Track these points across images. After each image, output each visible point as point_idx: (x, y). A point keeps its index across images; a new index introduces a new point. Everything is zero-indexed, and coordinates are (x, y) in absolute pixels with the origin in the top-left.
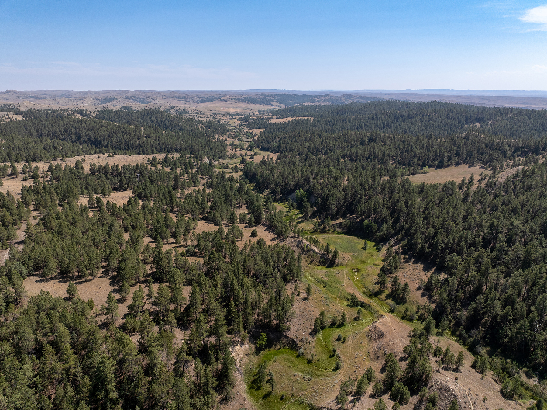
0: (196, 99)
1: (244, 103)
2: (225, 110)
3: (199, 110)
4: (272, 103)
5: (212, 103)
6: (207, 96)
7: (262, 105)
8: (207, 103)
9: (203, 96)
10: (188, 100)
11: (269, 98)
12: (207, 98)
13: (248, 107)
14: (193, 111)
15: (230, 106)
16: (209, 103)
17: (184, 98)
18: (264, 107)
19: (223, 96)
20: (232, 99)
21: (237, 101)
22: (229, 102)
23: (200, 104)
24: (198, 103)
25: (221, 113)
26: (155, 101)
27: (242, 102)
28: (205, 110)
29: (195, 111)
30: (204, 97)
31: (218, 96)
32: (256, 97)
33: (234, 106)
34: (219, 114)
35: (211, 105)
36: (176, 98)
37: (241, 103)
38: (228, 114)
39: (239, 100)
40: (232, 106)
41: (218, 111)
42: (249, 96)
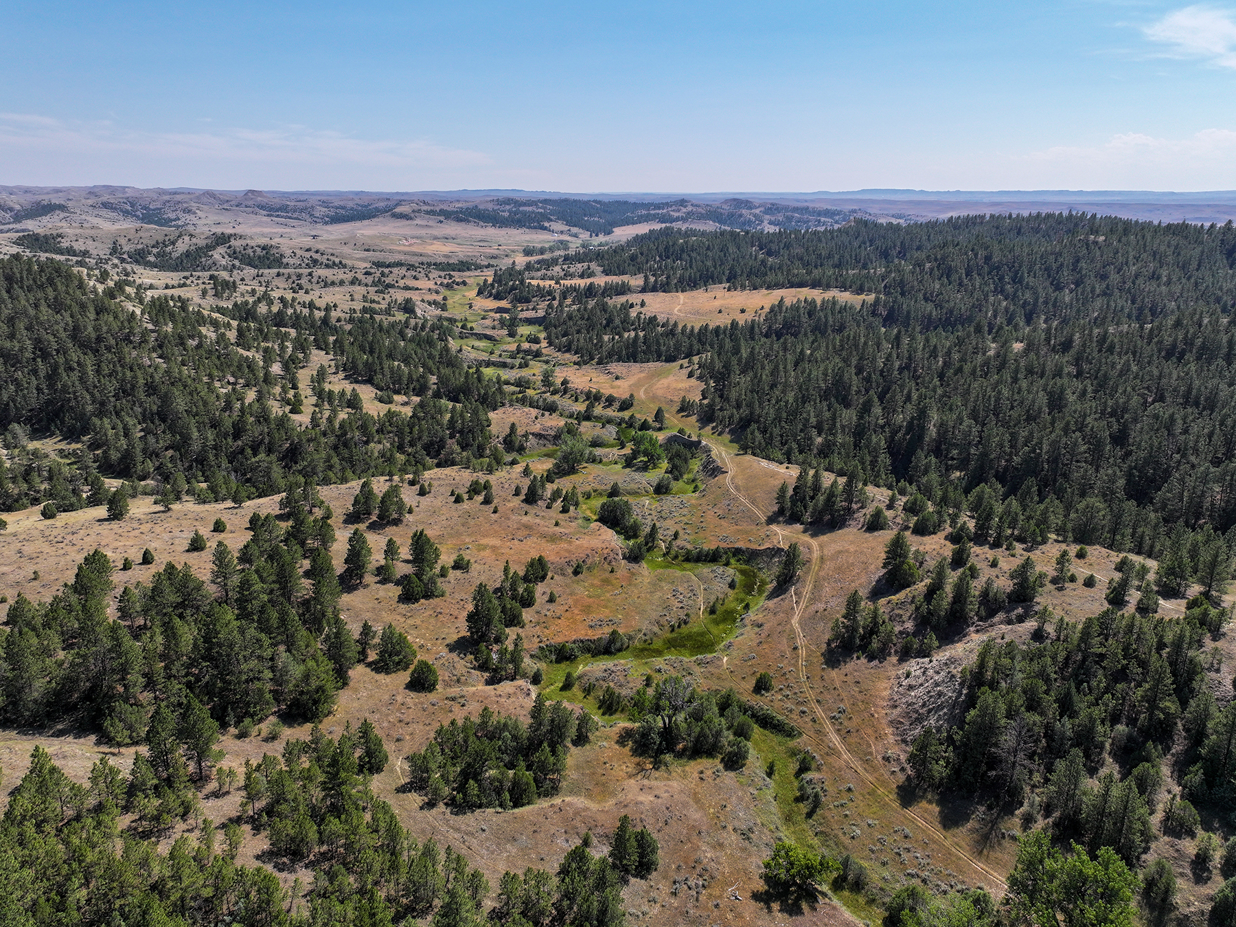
0: (320, 211)
1: (463, 224)
2: (415, 249)
3: (321, 247)
4: (546, 224)
5: (366, 222)
6: (350, 204)
7: (521, 231)
8: (353, 224)
9: (342, 203)
10: (295, 216)
11: (530, 209)
12: (352, 209)
13: (479, 238)
14: (299, 252)
15: (423, 232)
16: (358, 224)
17: (284, 208)
18: (527, 237)
19: (397, 205)
20: (428, 213)
21: (442, 218)
22: (418, 221)
23: (330, 228)
24: (326, 223)
25: (402, 258)
26: (192, 217)
27: (459, 220)
28: (346, 250)
29: (308, 255)
30: (343, 208)
31: (381, 205)
32: (490, 207)
33: (435, 232)
34: (399, 264)
35: (366, 230)
36: (262, 207)
37: (453, 223)
38: (429, 264)
39: (447, 215)
40: (430, 231)
41: (391, 251)
42: (470, 205)
